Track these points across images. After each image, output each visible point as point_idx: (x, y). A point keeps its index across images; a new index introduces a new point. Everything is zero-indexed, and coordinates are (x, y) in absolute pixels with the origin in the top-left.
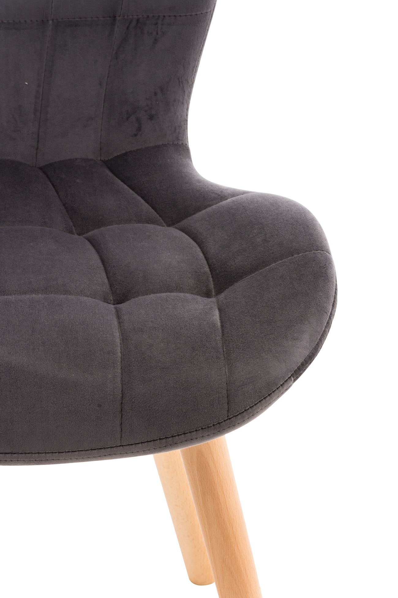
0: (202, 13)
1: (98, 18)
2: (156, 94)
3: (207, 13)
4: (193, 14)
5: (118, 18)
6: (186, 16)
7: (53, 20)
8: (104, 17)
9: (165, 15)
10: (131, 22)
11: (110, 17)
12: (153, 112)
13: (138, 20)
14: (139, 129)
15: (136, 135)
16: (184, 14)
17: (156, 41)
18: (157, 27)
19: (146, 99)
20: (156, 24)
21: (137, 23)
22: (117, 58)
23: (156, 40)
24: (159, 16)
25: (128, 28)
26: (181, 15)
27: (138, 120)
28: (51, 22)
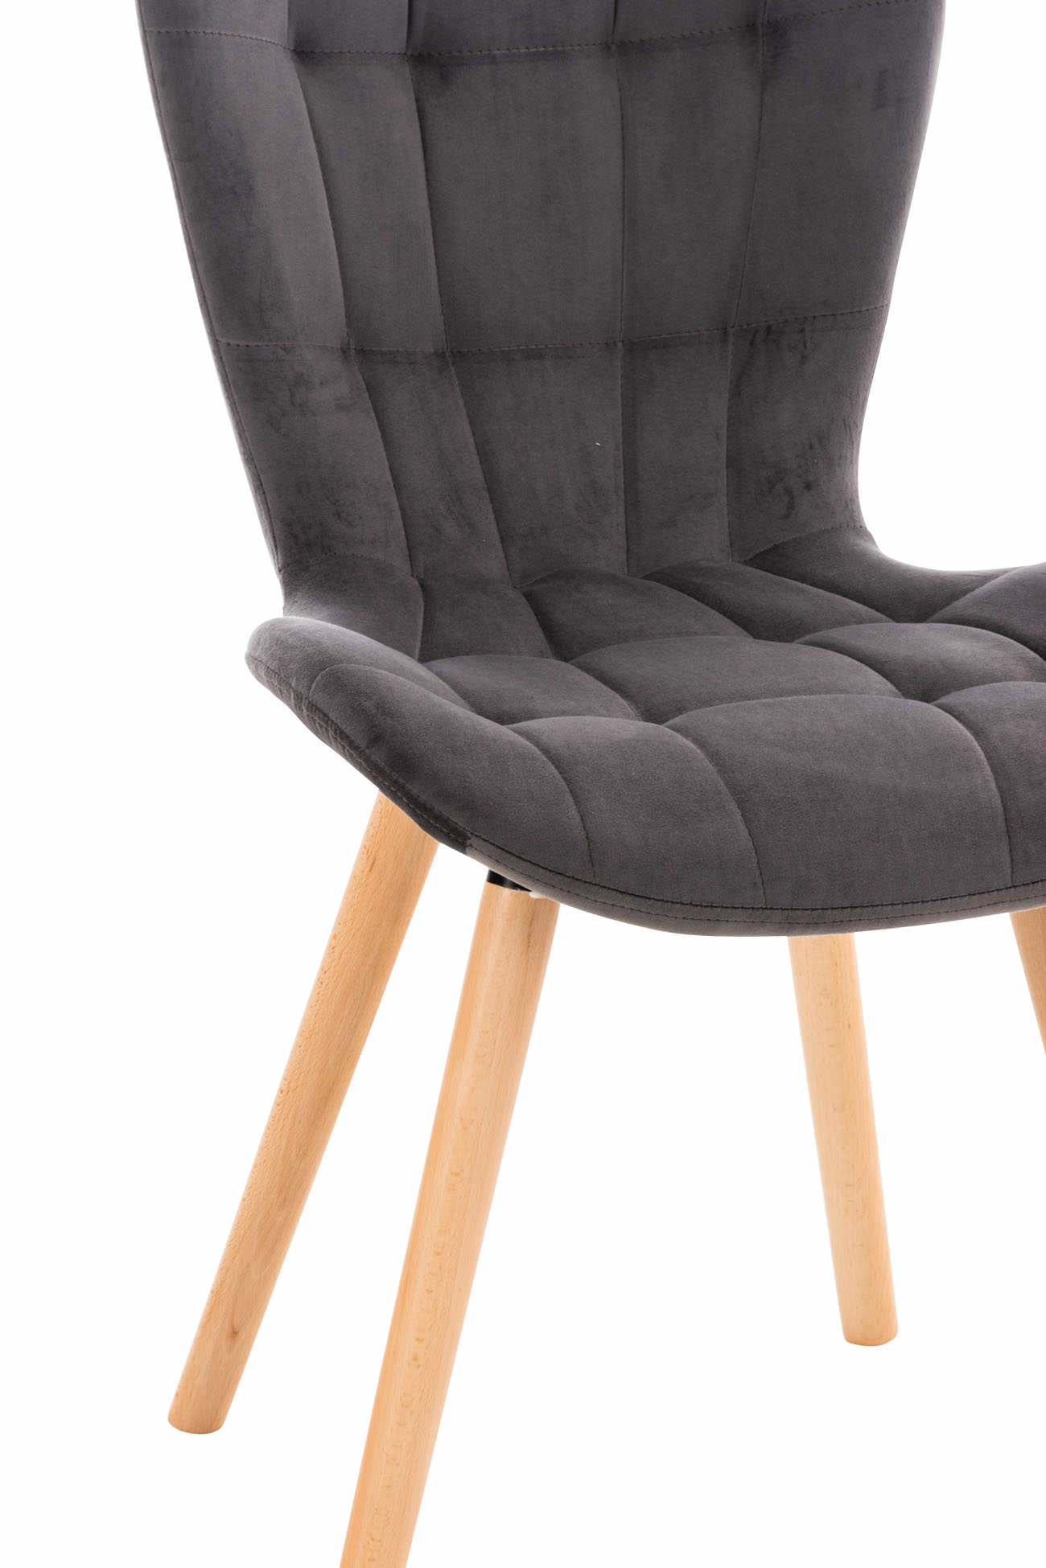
0: (876, 308)
1: (698, 331)
2: (811, 447)
3: (883, 307)
4: (864, 308)
5: (731, 331)
6: (851, 313)
7: (623, 341)
8: (708, 330)
9: (817, 314)
10: (756, 332)
11: (718, 329)
12: (811, 478)
13: (769, 329)
14: (791, 506)
15: (787, 516)
16: (849, 311)
17: (804, 359)
18: (805, 336)
19: (797, 456)
20: (803, 331)
21: (768, 334)
22: (739, 394)
23: (803, 357)
24: (805, 317)
25: (752, 343)
26: (845, 311)
27: (789, 492)
28: (620, 345)
